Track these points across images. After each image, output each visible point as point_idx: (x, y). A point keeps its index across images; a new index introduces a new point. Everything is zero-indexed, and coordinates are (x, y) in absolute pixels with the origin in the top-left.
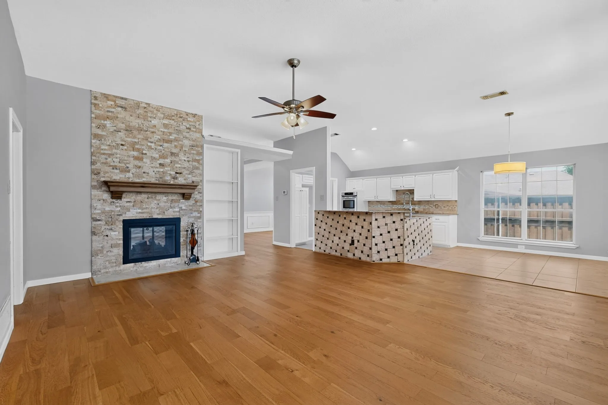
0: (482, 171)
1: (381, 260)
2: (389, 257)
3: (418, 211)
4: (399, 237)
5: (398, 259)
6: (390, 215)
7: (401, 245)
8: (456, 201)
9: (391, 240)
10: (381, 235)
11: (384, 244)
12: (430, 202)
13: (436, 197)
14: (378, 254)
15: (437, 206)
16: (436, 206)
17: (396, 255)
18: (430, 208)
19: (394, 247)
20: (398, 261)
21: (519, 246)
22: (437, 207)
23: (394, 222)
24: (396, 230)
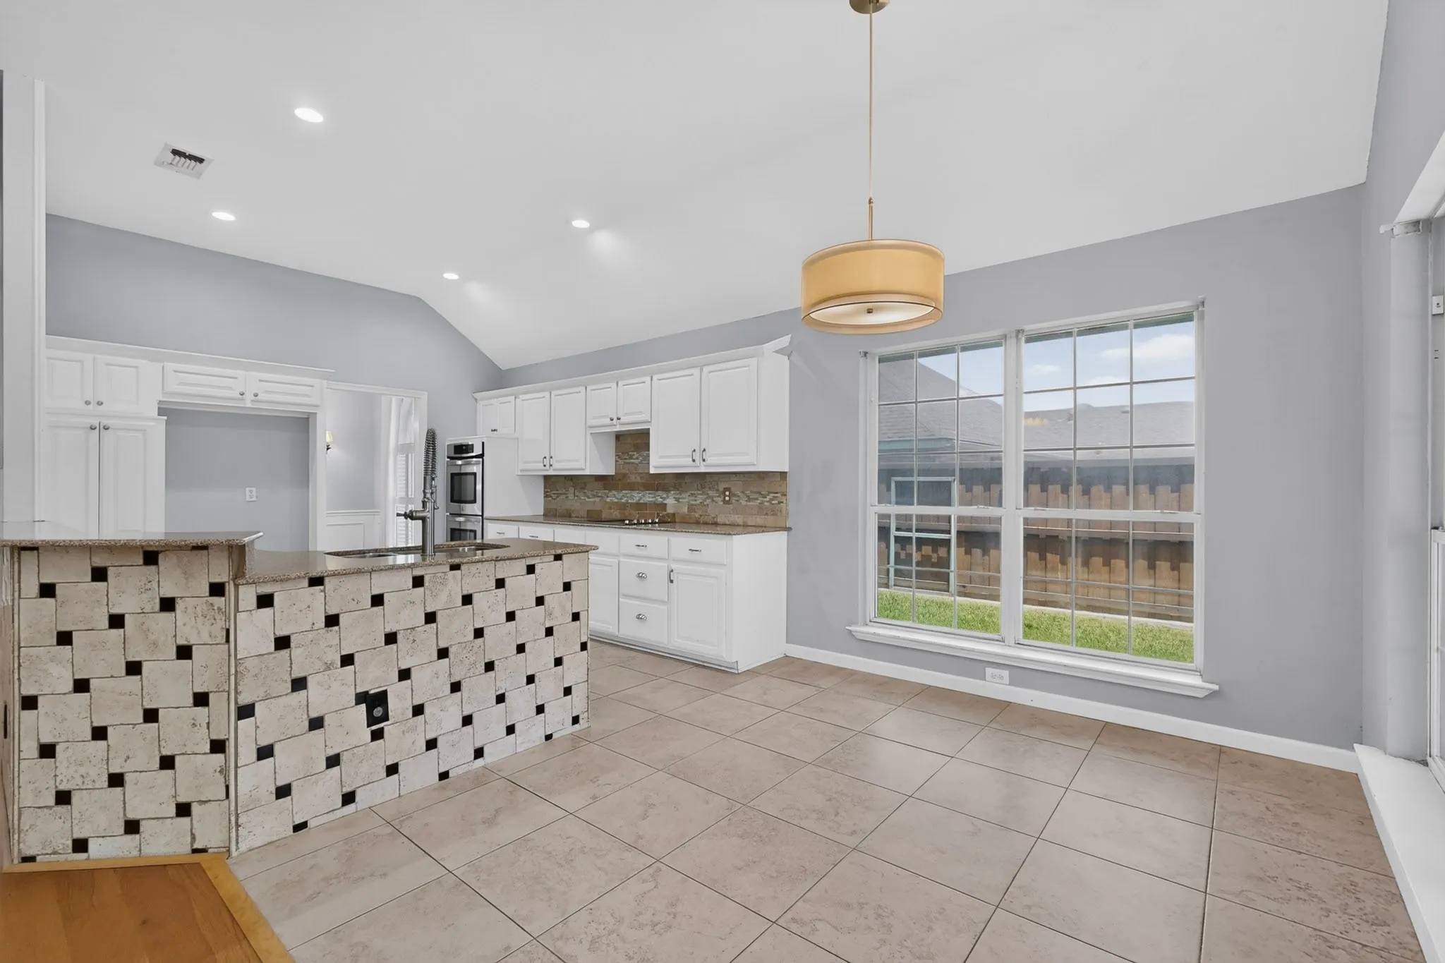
0: (866, 354)
1: (80, 845)
2: (132, 827)
3: (674, 515)
4: (201, 699)
5: (193, 838)
6: (141, 561)
7: (218, 747)
8: (783, 475)
9: (151, 716)
10: (81, 686)
11: (101, 744)
12: (708, 478)
13: (710, 460)
14: (62, 809)
15: (728, 496)
16: (725, 496)
17: (183, 810)
18: (708, 501)
19: (167, 763)
20: (195, 851)
21: (989, 671)
22: (727, 498)
23: (168, 605)
24: (184, 652)
